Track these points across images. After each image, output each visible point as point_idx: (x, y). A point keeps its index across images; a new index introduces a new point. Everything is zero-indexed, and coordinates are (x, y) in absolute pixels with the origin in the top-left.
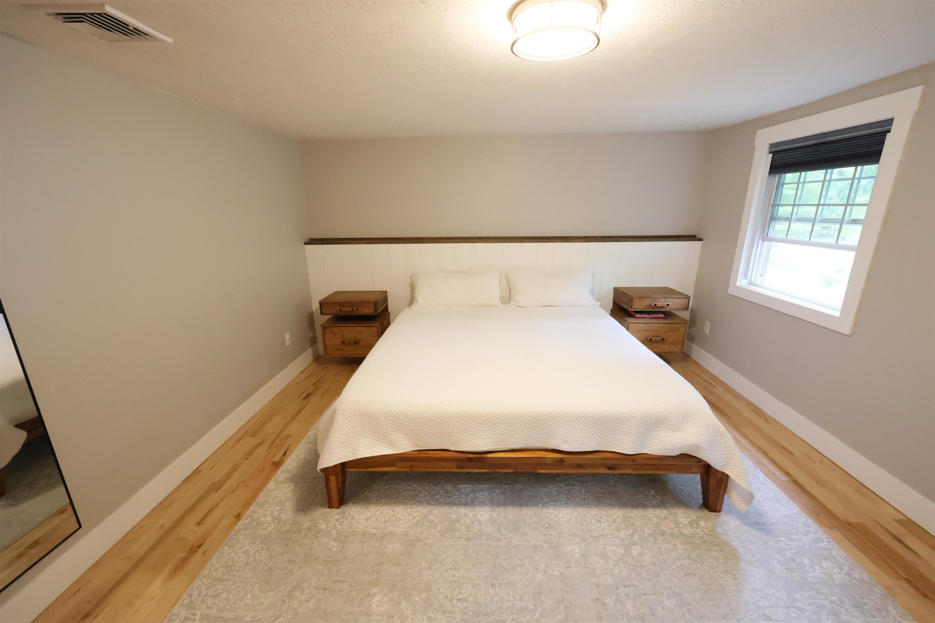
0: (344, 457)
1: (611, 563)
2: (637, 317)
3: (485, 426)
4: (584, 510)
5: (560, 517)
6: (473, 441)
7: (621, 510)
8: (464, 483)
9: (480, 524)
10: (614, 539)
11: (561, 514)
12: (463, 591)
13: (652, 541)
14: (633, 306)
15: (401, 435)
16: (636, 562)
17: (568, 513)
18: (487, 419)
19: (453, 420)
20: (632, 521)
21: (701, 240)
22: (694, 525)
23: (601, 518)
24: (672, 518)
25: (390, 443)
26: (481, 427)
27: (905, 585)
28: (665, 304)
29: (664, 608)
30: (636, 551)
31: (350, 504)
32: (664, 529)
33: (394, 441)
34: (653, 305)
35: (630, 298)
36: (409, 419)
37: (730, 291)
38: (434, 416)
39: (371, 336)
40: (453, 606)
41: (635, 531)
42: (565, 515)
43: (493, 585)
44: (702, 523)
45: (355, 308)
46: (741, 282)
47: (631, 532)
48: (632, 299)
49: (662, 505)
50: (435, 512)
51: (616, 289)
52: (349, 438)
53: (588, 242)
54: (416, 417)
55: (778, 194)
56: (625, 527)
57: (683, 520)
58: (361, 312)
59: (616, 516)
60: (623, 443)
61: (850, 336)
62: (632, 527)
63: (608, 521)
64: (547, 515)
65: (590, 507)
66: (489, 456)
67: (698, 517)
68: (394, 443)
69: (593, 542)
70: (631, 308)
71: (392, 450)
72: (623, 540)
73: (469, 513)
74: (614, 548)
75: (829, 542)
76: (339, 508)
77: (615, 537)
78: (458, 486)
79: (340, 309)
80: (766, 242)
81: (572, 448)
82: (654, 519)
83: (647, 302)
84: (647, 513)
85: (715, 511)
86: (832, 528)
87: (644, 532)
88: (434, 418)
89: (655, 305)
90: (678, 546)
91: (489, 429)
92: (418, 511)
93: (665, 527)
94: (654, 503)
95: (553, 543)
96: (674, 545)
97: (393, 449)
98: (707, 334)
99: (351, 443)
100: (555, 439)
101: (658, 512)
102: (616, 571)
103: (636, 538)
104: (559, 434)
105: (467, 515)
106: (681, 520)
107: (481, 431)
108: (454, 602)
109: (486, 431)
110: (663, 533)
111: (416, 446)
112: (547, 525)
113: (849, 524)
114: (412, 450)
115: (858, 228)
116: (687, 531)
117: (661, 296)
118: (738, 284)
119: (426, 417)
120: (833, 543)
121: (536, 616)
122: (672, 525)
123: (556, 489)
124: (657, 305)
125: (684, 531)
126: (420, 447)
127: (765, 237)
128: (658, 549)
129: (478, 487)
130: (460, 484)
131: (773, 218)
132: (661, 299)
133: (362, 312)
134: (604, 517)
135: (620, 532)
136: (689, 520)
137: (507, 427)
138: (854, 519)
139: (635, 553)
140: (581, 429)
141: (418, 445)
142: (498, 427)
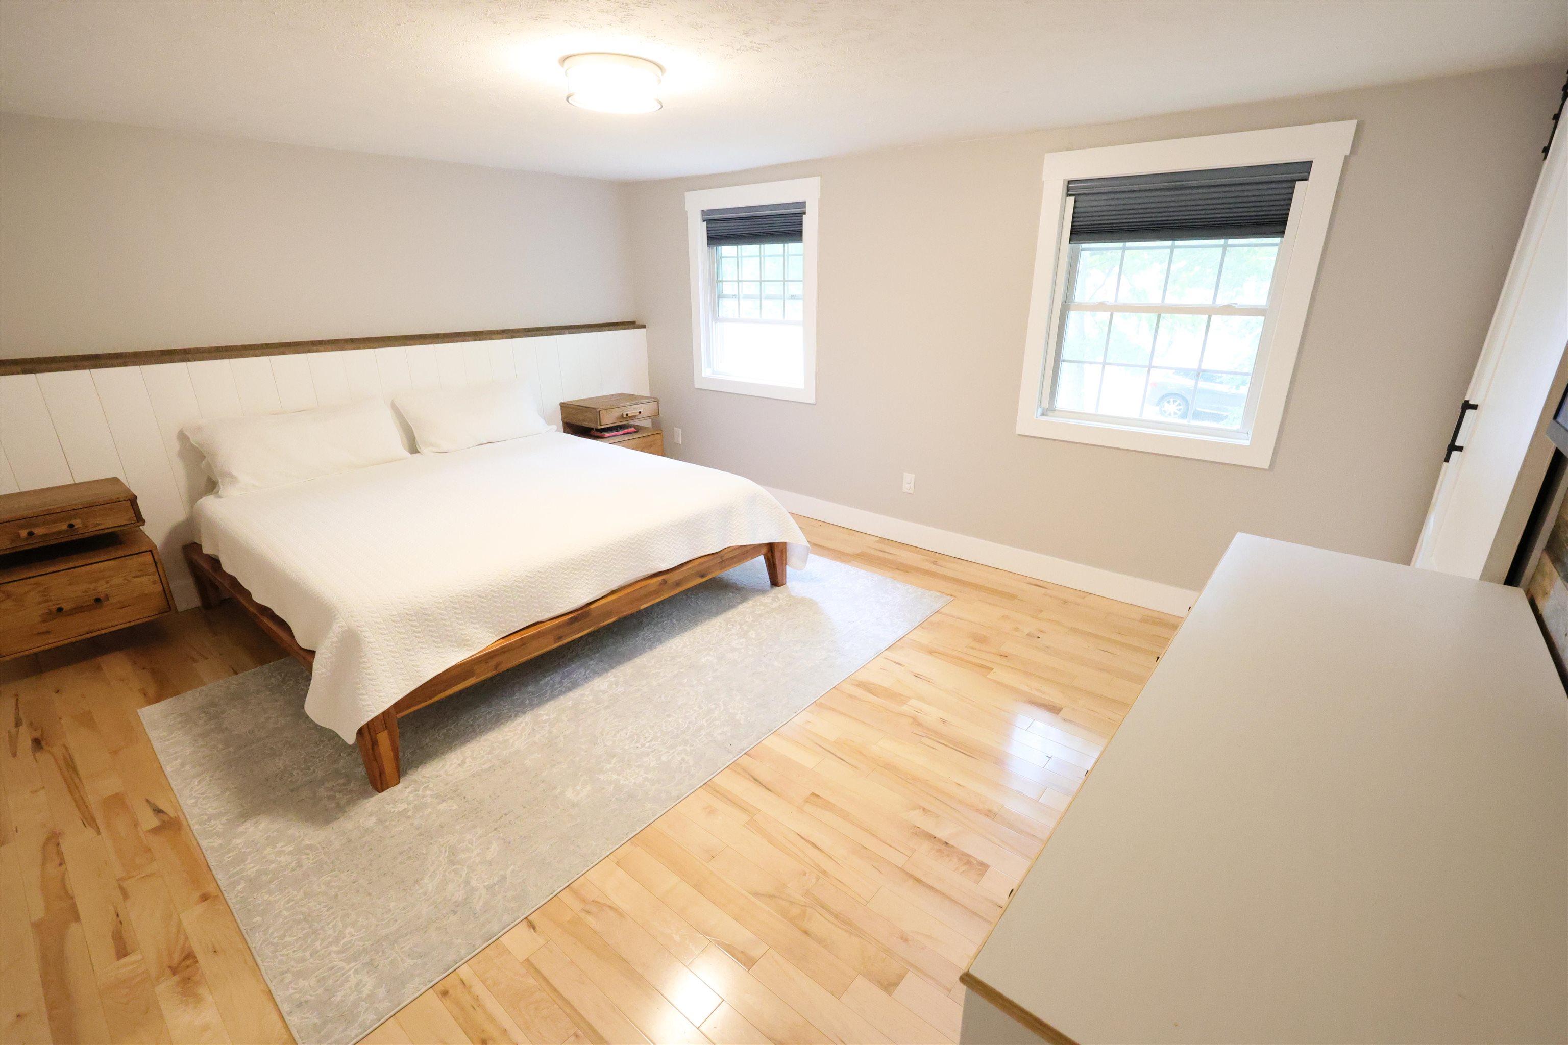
0: (399, 692)
1: (743, 650)
2: (605, 436)
3: (580, 571)
4: (690, 632)
5: (674, 648)
6: (570, 596)
7: (718, 618)
8: (545, 677)
9: (604, 692)
10: (731, 637)
11: (673, 645)
12: (647, 735)
13: (758, 623)
14: (602, 421)
15: (475, 626)
16: (759, 640)
17: (678, 642)
18: (580, 561)
19: (541, 578)
20: (733, 620)
21: (644, 327)
22: (776, 600)
23: (709, 630)
24: (759, 603)
25: (463, 643)
26: (576, 574)
27: (897, 571)
28: (636, 413)
29: (797, 652)
30: (752, 634)
31: (410, 772)
32: (760, 612)
33: (468, 638)
34: (625, 416)
35: (596, 412)
36: (483, 597)
37: (698, 385)
38: (515, 580)
39: (134, 577)
40: (649, 747)
41: (741, 625)
42: (678, 644)
43: (669, 716)
44: (780, 596)
45: (77, 523)
46: (706, 372)
47: (738, 627)
48: (599, 411)
49: (744, 599)
50: (542, 712)
51: (564, 406)
52: (397, 661)
53: (512, 338)
54: (492, 591)
55: (719, 269)
56: (731, 626)
57: (766, 601)
58: (94, 529)
59: (718, 624)
60: (709, 542)
61: (815, 404)
62: (737, 624)
63: (716, 629)
64: (662, 652)
65: (692, 629)
66: (592, 606)
67: (775, 594)
68: (467, 640)
69: (718, 647)
70: (600, 425)
71: (468, 652)
72: (737, 634)
73: (582, 692)
74: (736, 642)
75: (854, 569)
76: (398, 783)
77: (731, 635)
78: (541, 683)
79: (31, 534)
80: (718, 323)
81: (670, 564)
82: (747, 610)
83: (616, 413)
84: (739, 610)
85: (783, 585)
86: (850, 562)
87: (747, 622)
88: (516, 583)
89: (627, 415)
90: (776, 616)
91: (585, 574)
92: (521, 722)
93: (758, 611)
94: (738, 601)
95: (687, 665)
96: (774, 618)
97: (468, 650)
98: (680, 443)
99: (403, 667)
100: (652, 561)
101: (745, 605)
102: (750, 652)
103: (745, 628)
104: (655, 553)
105: (583, 695)
106: (765, 601)
107: (576, 579)
108: (647, 745)
109: (582, 577)
110: (761, 615)
111: (498, 634)
112: (669, 659)
113: (856, 555)
114: (494, 641)
115: (799, 304)
116: (775, 605)
117: (628, 403)
118: (703, 375)
119: (504, 586)
120: (856, 569)
121: (722, 708)
122: (762, 607)
123: (649, 632)
124: (629, 415)
125: (773, 606)
126: (504, 632)
127: (717, 319)
128: (766, 625)
129: (566, 671)
130: (541, 680)
131: (720, 296)
132: (630, 407)
133: (100, 527)
134: (710, 629)
135: (731, 630)
136: (771, 598)
137: (603, 564)
138: (858, 551)
139: (754, 636)
140: (673, 541)
141: (500, 631)
142: (594, 568)
